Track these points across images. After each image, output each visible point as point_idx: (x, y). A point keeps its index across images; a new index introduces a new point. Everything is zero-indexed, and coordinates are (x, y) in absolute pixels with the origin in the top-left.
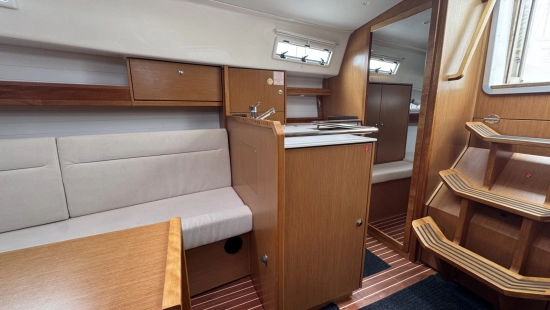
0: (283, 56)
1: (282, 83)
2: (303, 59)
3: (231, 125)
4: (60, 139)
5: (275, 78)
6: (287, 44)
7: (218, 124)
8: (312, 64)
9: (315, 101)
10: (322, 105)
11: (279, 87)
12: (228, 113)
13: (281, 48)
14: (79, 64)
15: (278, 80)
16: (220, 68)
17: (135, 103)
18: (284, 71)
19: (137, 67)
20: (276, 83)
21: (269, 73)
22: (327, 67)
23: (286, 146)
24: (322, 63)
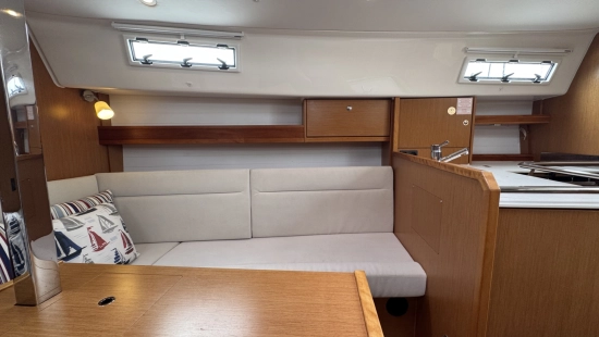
0: (473, 78)
1: (469, 112)
2: (505, 79)
3: (398, 162)
4: (253, 171)
5: (459, 105)
6: (481, 64)
7: (380, 160)
8: (520, 84)
9: (517, 131)
10: (529, 138)
11: (464, 117)
12: (396, 149)
13: (472, 68)
14: (268, 107)
15: (464, 108)
16: (391, 101)
17: (307, 140)
18: (474, 97)
19: (312, 107)
20: (460, 112)
21: (452, 100)
22: (545, 85)
23: (501, 204)
24: (537, 81)
